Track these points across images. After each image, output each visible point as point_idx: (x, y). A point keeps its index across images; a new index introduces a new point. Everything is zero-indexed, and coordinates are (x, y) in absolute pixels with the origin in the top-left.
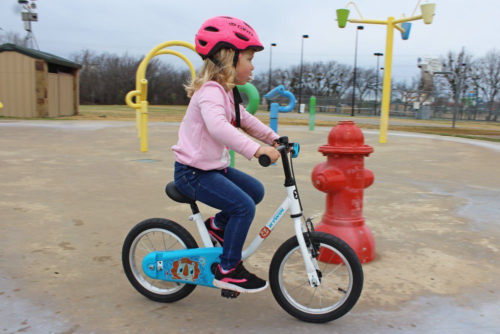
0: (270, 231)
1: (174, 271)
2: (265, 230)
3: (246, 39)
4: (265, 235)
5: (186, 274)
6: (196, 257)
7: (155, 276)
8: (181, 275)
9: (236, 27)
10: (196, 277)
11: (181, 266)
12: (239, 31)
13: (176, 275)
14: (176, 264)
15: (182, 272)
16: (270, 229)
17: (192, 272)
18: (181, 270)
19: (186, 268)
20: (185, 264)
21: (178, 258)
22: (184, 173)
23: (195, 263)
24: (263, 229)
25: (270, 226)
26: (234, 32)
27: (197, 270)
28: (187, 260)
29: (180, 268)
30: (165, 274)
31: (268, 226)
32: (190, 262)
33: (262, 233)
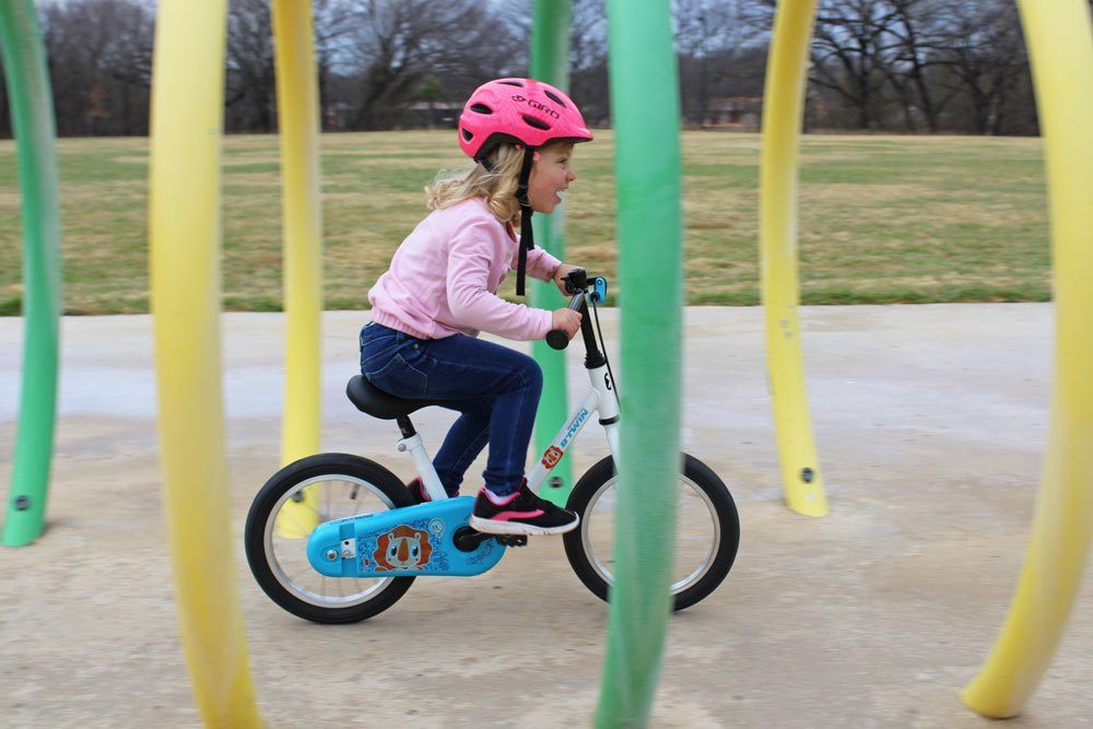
0: (562, 454)
1: (380, 555)
2: (553, 453)
3: (545, 126)
4: (553, 463)
5: (403, 558)
6: (424, 522)
7: (339, 571)
8: (393, 560)
9: (526, 103)
10: (424, 560)
11: (394, 543)
12: (530, 111)
13: (384, 563)
14: (383, 541)
15: (397, 555)
16: (562, 449)
17: (415, 552)
18: (394, 552)
19: (404, 545)
20: (401, 538)
21: (388, 529)
22: (398, 348)
23: (422, 532)
24: (549, 451)
25: (563, 445)
26: (520, 113)
27: (426, 547)
28: (405, 531)
29: (391, 546)
30: (362, 563)
31: (558, 445)
32: (411, 533)
33: (547, 459)
